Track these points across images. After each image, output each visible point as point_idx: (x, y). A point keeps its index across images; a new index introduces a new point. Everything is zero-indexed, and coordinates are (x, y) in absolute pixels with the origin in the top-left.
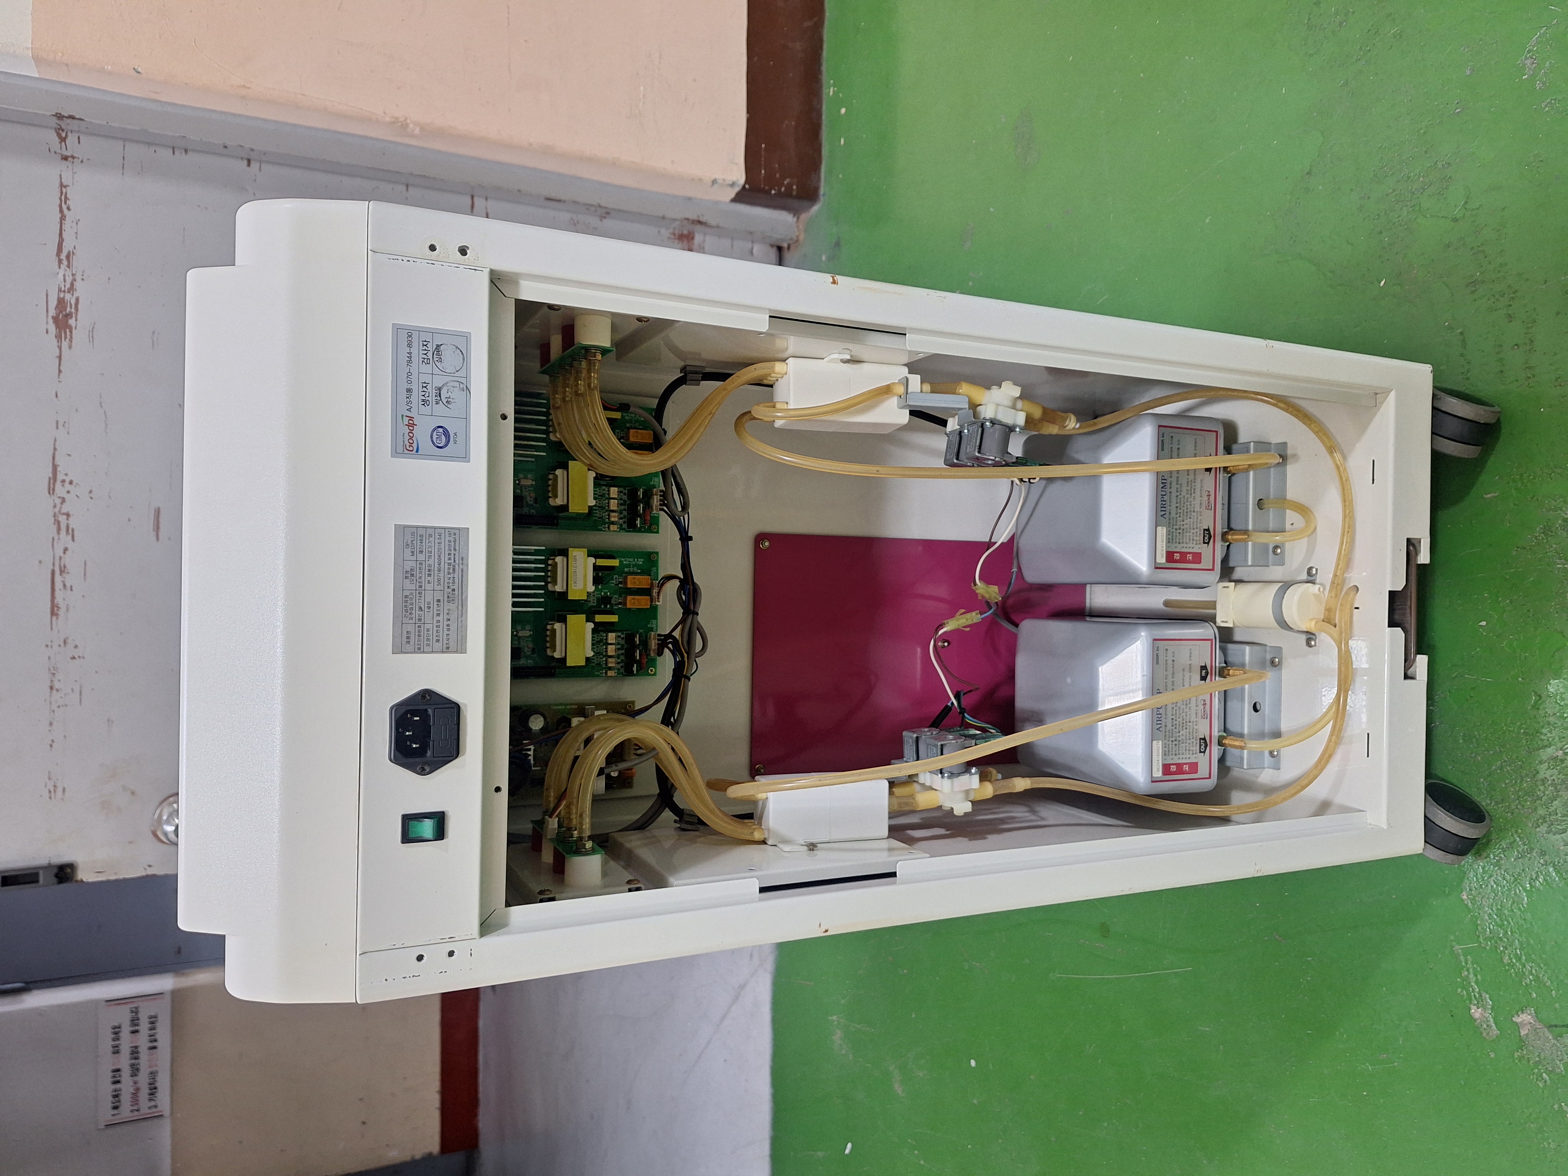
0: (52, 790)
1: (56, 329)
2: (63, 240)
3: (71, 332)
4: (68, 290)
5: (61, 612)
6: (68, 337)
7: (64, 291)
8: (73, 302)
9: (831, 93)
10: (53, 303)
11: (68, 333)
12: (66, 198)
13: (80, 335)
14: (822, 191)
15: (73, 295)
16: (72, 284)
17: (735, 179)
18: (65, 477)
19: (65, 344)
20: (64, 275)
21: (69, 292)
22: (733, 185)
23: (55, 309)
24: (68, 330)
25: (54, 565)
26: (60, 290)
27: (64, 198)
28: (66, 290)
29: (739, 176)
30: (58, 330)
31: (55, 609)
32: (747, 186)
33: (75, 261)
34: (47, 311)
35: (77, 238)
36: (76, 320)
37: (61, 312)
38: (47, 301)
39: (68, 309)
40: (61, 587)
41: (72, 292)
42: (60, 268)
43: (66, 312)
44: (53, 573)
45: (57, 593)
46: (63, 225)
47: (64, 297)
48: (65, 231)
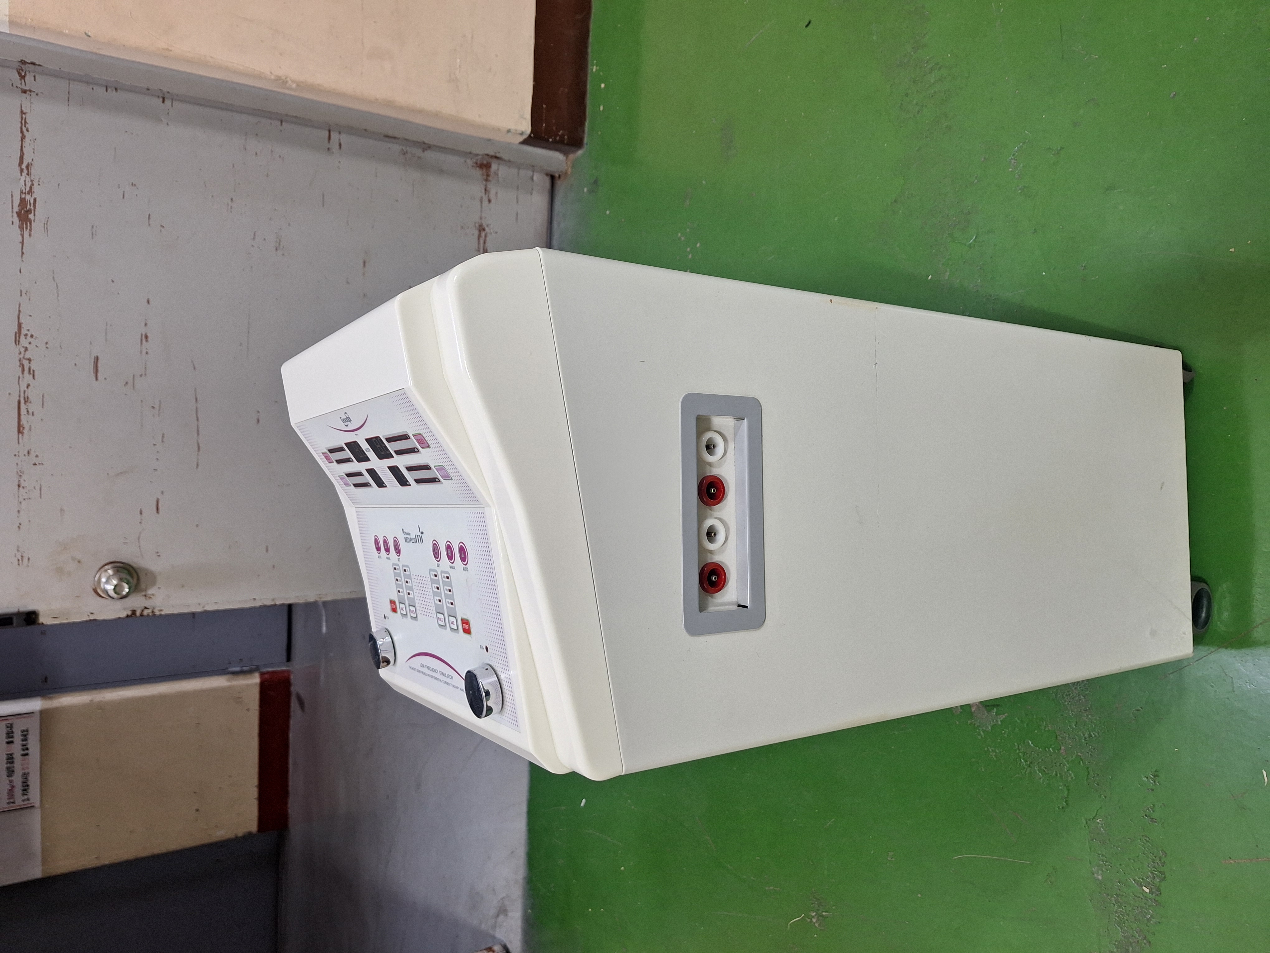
0: (20, 559)
1: (19, 221)
2: (23, 154)
3: (31, 224)
5: (25, 431)
6: (29, 228)
7: (25, 193)
8: (32, 201)
9: (594, 70)
10: (17, 202)
11: (28, 224)
12: (25, 122)
13: (37, 227)
14: (585, 141)
15: (32, 196)
16: (31, 188)
17: (523, 130)
18: (27, 332)
19: (26, 233)
20: (25, 181)
21: (29, 194)
22: (522, 132)
23: (19, 207)
24: (28, 223)
25: (20, 396)
26: (22, 192)
27: (23, 122)
28: (27, 192)
29: (526, 127)
30: (21, 222)
31: (21, 428)
32: (532, 135)
33: (33, 170)
34: (12, 208)
35: (34, 153)
36: (34, 215)
38: (12, 200)
39: (28, 207)
40: (26, 413)
41: (31, 194)
42: (21, 175)
43: (26, 208)
44: (19, 402)
45: (23, 417)
46: (24, 143)
47: (25, 197)
48: (25, 147)
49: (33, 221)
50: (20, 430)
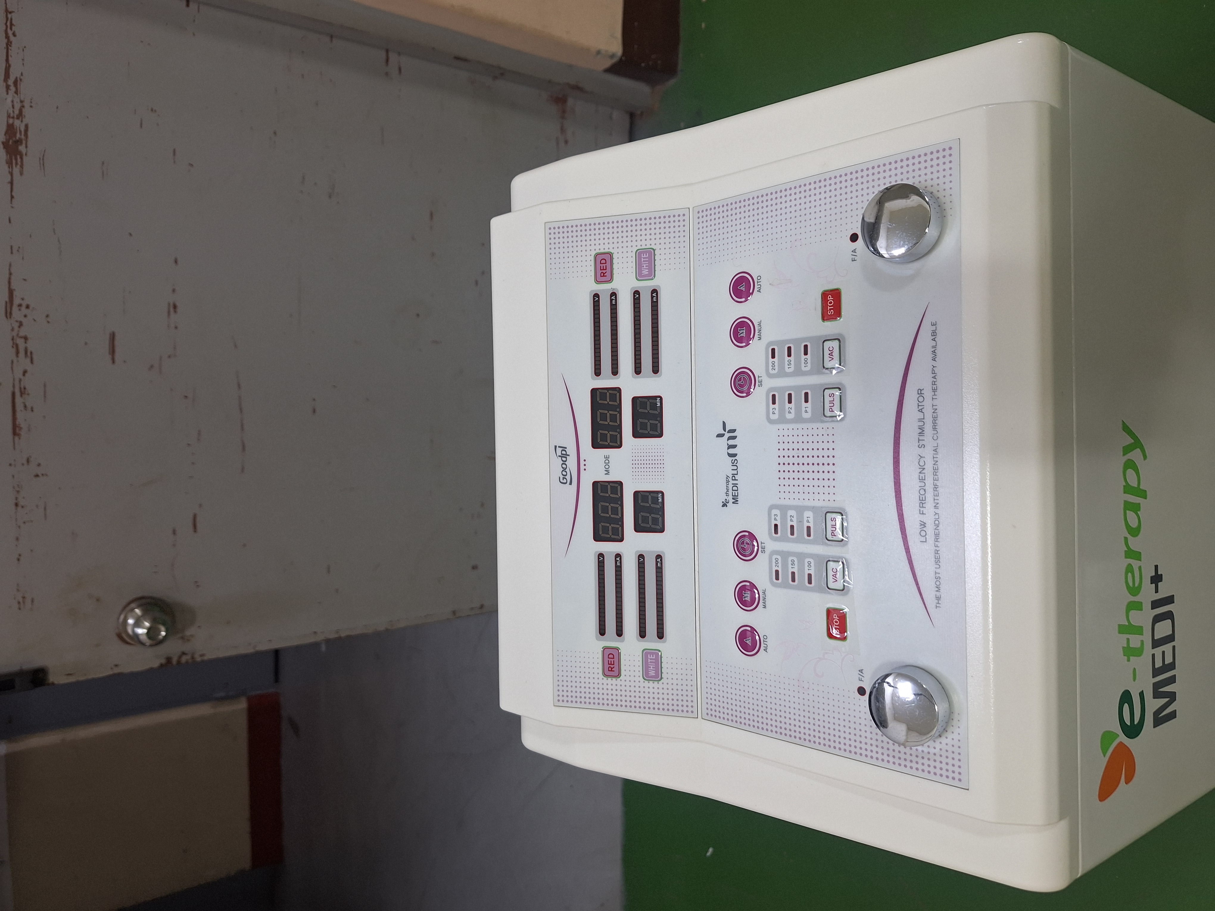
0: (21, 602)
1: (7, 155)
2: (10, 66)
3: (21, 158)
4: (17, 116)
5: (22, 433)
6: (19, 163)
7: (13, 118)
8: (23, 129)
11: (19, 160)
12: (12, 25)
13: (30, 161)
15: (22, 121)
16: (21, 111)
17: (613, 51)
18: (21, 302)
19: (16, 170)
20: (13, 102)
21: (18, 118)
22: (612, 56)
23: (5, 135)
24: (18, 156)
25: (14, 386)
26: (9, 116)
29: (616, 47)
31: (17, 429)
32: (621, 60)
33: (22, 87)
35: (23, 64)
36: (26, 147)
37: (11, 138)
39: (18, 135)
40: (22, 409)
41: (21, 119)
42: (7, 94)
43: (16, 138)
44: (13, 394)
45: (19, 414)
46: (10, 51)
47: (13, 123)
48: (11, 56)
49: (24, 154)
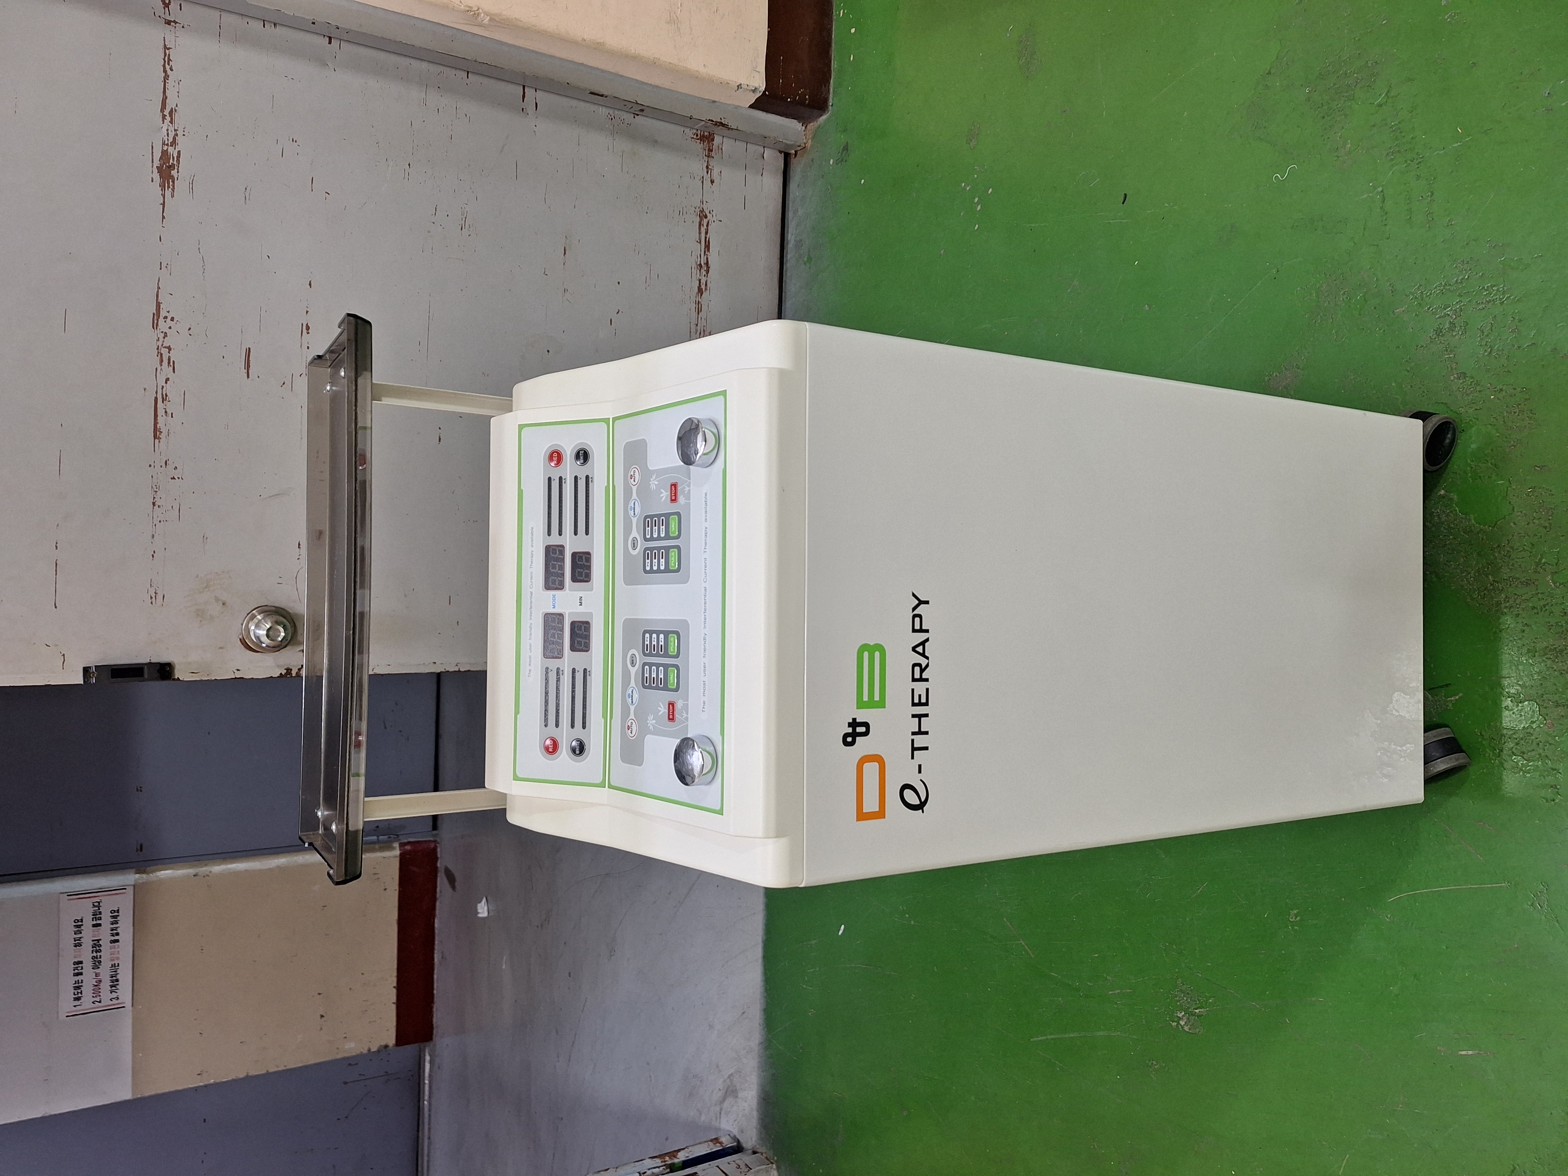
0: (154, 598)
1: (160, 179)
2: (166, 98)
3: (173, 182)
4: (171, 143)
5: (163, 436)
7: (167, 145)
8: (175, 156)
9: (841, 14)
10: (158, 155)
11: (171, 183)
12: (169, 60)
13: (181, 185)
14: (830, 104)
15: (175, 149)
16: (174, 139)
17: (757, 85)
18: (167, 314)
19: (168, 193)
20: (167, 130)
21: (172, 146)
22: (754, 91)
23: (160, 160)
24: (171, 180)
25: (157, 393)
26: (164, 144)
27: (167, 60)
28: (169, 144)
29: (759, 79)
30: (162, 180)
31: (158, 433)
32: (766, 94)
33: (176, 117)
34: (153, 162)
35: (178, 96)
36: (178, 172)
37: (164, 163)
38: (152, 152)
39: (171, 161)
40: (163, 413)
41: (174, 146)
42: (163, 123)
43: (169, 163)
44: (156, 399)
45: (160, 419)
46: (167, 84)
47: (167, 149)
48: (168, 89)
49: (176, 179)
50: (156, 433)
